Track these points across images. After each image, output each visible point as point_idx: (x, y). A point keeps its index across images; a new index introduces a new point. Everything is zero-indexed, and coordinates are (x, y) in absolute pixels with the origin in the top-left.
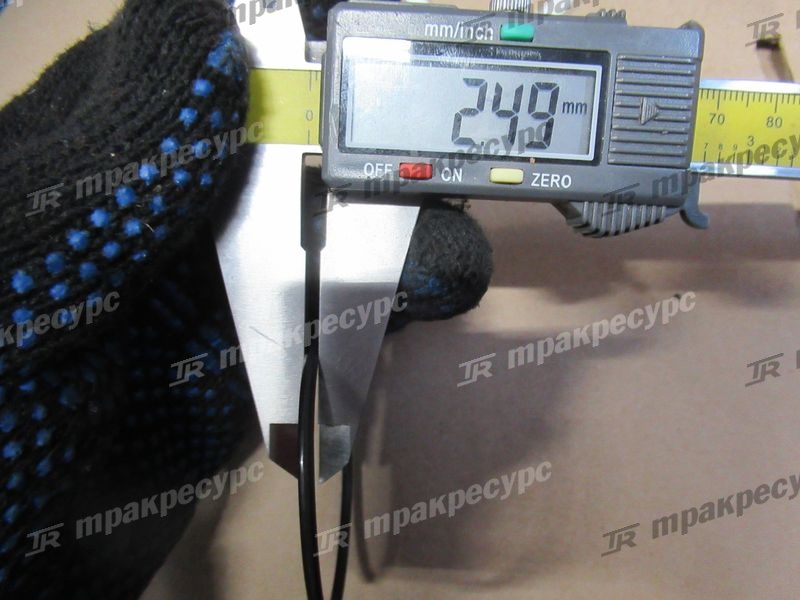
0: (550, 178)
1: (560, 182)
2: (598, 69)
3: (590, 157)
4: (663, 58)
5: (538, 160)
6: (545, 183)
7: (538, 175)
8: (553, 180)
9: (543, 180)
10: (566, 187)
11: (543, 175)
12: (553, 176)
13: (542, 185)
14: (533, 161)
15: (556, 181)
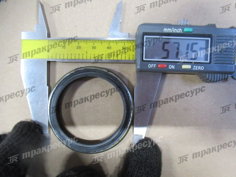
0: (198, 67)
1: (201, 68)
2: (209, 39)
3: (208, 61)
4: (227, 36)
5: (195, 63)
6: (197, 68)
7: (195, 67)
8: (199, 68)
9: (196, 68)
10: (202, 70)
11: (196, 67)
12: (199, 67)
13: (196, 69)
14: (193, 63)
15: (200, 68)
